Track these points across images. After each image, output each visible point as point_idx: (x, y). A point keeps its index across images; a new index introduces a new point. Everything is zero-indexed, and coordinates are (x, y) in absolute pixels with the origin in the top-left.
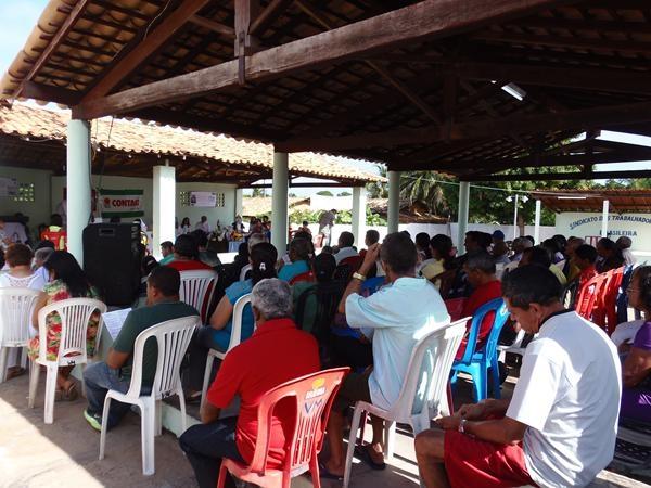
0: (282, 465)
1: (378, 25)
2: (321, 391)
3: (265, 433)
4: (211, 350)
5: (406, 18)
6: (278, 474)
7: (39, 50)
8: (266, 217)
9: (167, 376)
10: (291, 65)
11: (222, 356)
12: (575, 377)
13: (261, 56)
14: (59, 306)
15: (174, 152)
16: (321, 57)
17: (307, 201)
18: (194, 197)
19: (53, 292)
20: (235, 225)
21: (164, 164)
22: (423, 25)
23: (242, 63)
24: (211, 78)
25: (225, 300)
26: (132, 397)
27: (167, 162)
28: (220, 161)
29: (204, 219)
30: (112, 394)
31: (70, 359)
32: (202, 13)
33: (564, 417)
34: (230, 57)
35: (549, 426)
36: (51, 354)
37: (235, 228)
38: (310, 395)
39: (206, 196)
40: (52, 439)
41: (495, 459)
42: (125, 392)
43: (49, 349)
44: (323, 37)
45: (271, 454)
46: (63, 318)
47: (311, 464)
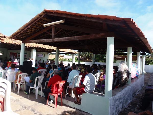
0: (57, 93)
1: (71, 38)
2: (62, 83)
3: (55, 89)
4: (46, 81)
5: (74, 38)
6: (56, 94)
7: (18, 33)
8: (54, 60)
9: (40, 84)
10: (60, 41)
11: (48, 82)
12: (89, 80)
13: (56, 39)
14: (21, 74)
15: (36, 47)
16: (64, 41)
17: (63, 56)
18: (38, 55)
19: (19, 72)
20: (47, 61)
21: (34, 49)
22: (76, 39)
23: (53, 39)
24: (48, 41)
25: (49, 73)
26: (34, 87)
27: (35, 49)
28: (45, 49)
29: (40, 60)
30: (31, 87)
31: (22, 83)
32: (47, 31)
33: (88, 84)
34: (51, 38)
35: (86, 85)
36: (19, 82)
37: (47, 62)
38: (61, 84)
39: (41, 55)
40: (20, 95)
41: (81, 90)
42: (33, 87)
43: (19, 81)
44: (64, 38)
45: (56, 91)
46: (22, 76)
47: (61, 94)
